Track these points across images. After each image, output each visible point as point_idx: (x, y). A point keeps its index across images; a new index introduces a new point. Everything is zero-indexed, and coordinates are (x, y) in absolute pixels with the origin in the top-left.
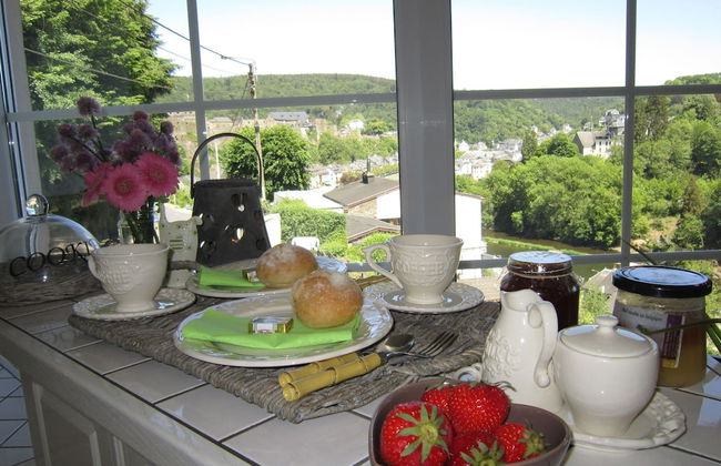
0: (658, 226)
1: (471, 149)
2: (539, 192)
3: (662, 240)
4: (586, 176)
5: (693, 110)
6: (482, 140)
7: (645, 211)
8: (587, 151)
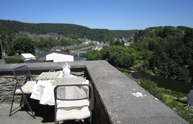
0: (140, 62)
1: (100, 43)
2: (112, 54)
3: (140, 66)
4: (123, 50)
5: (149, 35)
6: (103, 41)
7: (137, 59)
8: (125, 44)
